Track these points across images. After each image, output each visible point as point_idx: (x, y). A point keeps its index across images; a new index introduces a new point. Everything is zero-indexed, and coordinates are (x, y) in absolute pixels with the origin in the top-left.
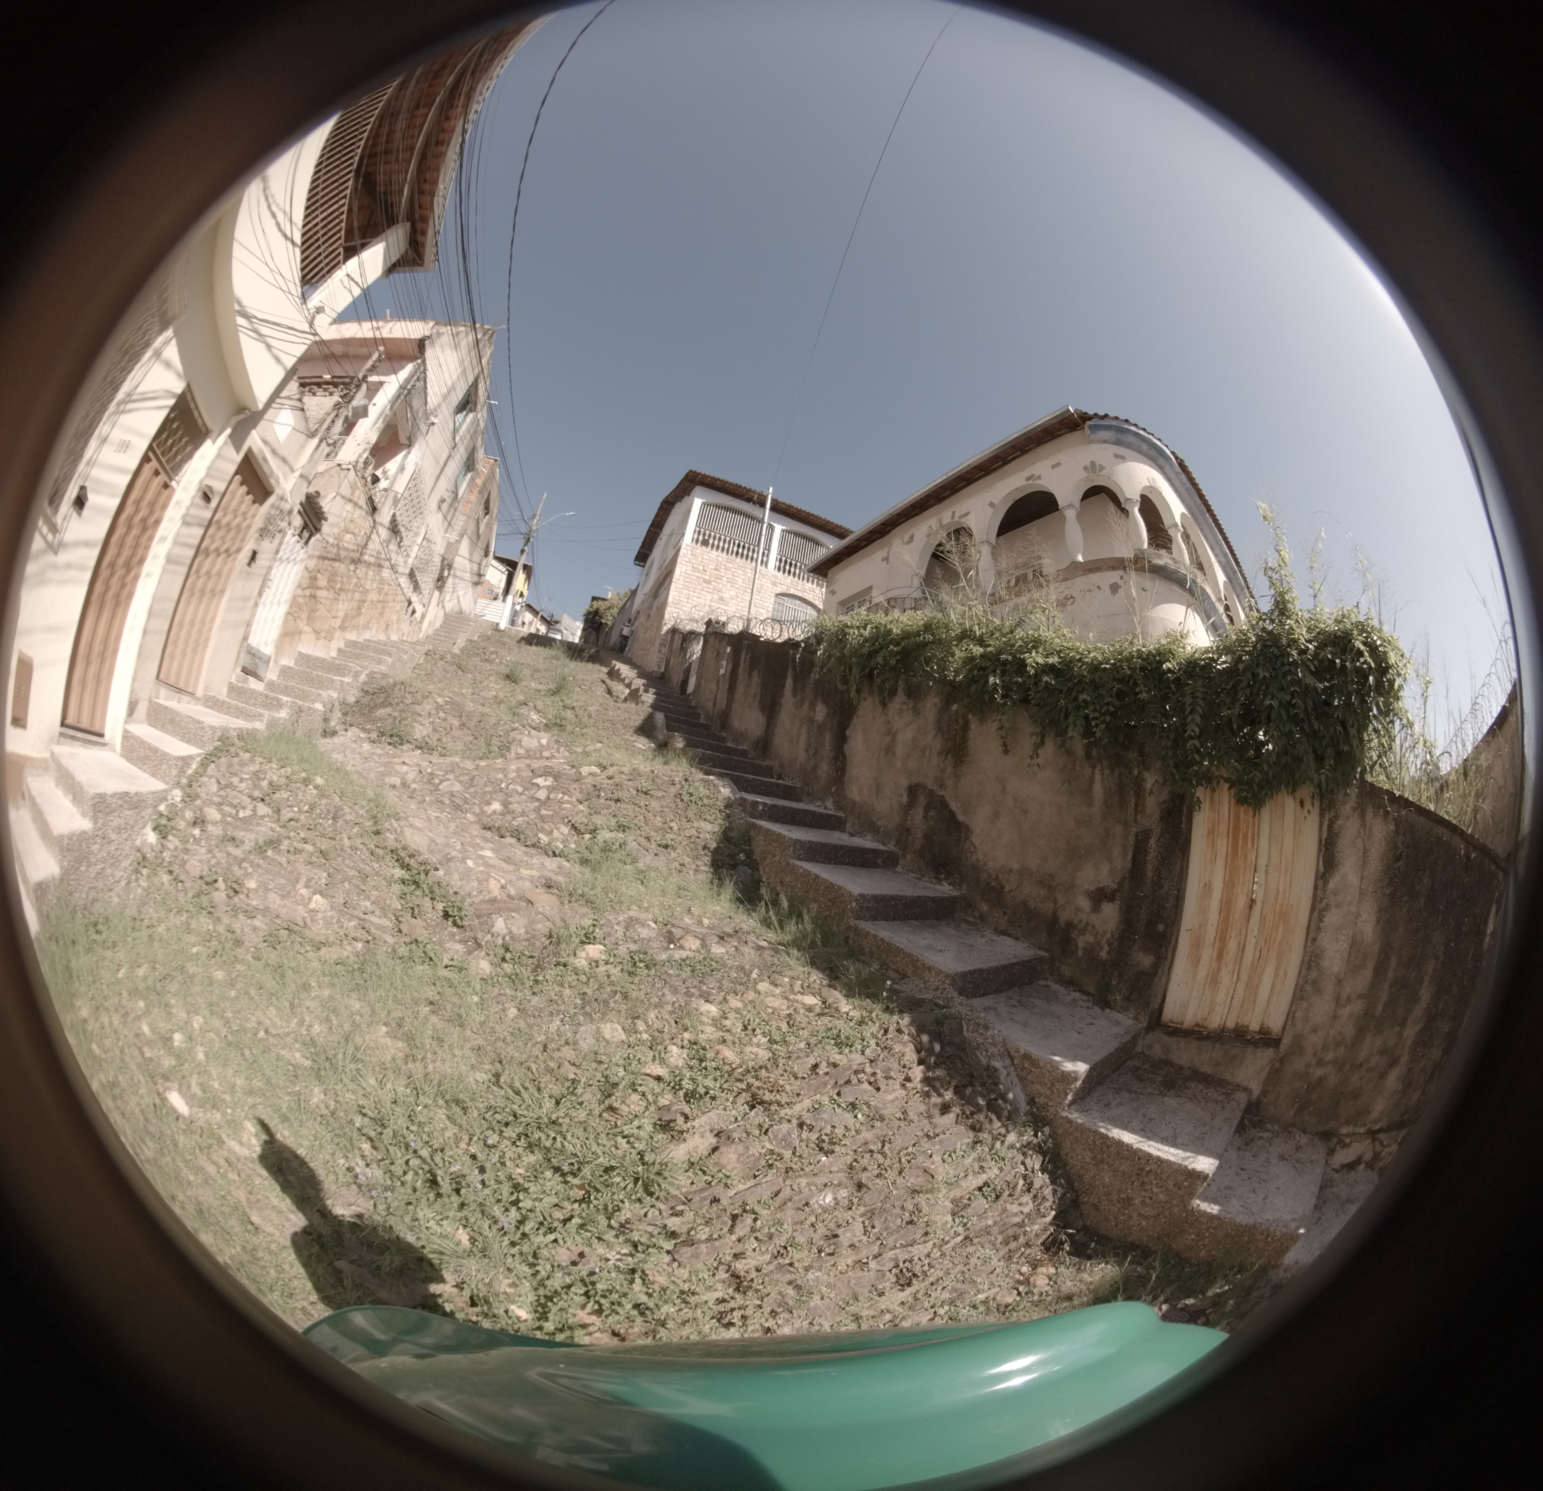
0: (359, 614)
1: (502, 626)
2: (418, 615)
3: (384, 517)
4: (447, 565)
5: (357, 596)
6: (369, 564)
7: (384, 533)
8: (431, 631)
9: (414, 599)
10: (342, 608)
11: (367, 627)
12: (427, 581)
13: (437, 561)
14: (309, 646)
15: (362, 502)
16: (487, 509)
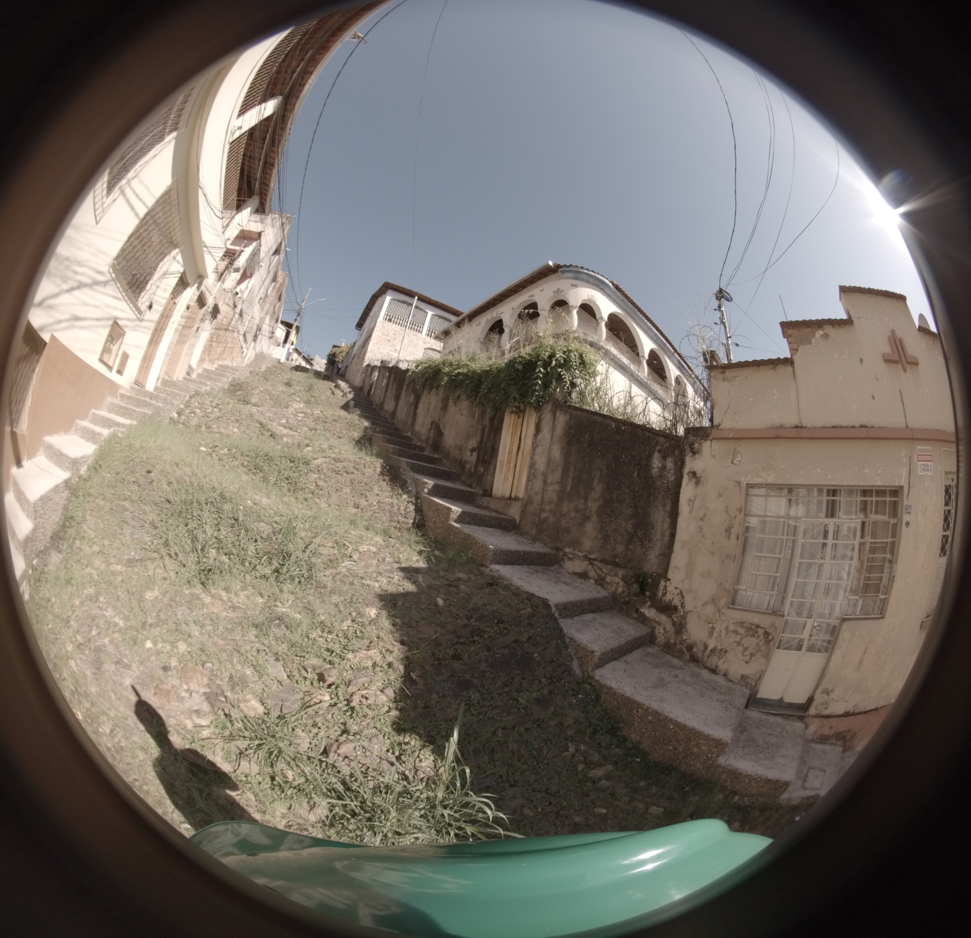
0: (224, 353)
1: (283, 360)
2: (244, 354)
3: (238, 310)
4: (259, 329)
5: (224, 345)
6: (230, 331)
7: (237, 316)
8: (249, 362)
9: (244, 346)
10: (219, 350)
11: (226, 359)
12: (250, 337)
13: (255, 327)
14: (207, 366)
15: (232, 305)
16: (280, 299)
